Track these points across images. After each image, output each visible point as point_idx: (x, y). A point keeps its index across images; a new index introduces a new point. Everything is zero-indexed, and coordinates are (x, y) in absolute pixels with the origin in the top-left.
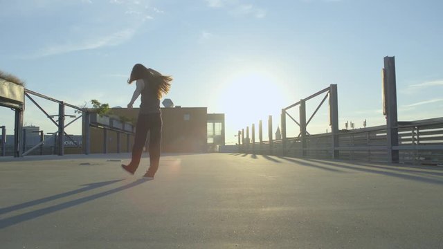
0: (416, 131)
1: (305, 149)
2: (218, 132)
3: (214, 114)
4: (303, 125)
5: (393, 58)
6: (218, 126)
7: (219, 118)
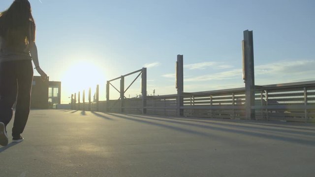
0: (192, 98)
1: (123, 107)
2: (55, 95)
3: (53, 82)
4: (122, 92)
5: (182, 56)
6: (56, 90)
7: (57, 84)
